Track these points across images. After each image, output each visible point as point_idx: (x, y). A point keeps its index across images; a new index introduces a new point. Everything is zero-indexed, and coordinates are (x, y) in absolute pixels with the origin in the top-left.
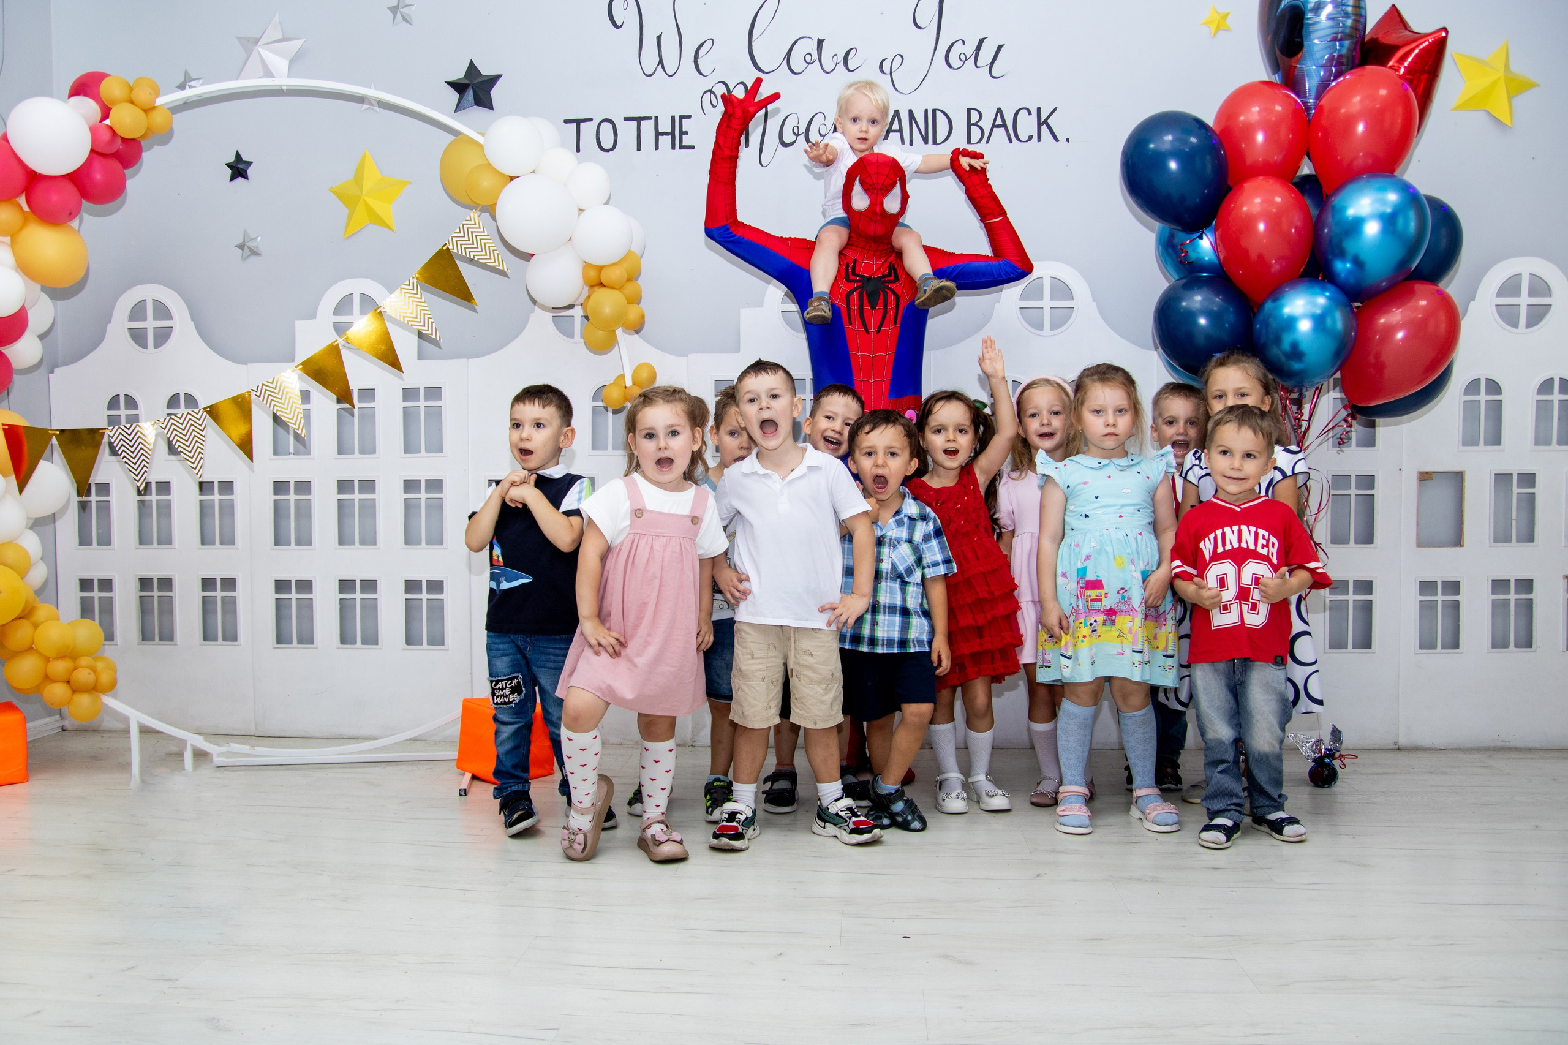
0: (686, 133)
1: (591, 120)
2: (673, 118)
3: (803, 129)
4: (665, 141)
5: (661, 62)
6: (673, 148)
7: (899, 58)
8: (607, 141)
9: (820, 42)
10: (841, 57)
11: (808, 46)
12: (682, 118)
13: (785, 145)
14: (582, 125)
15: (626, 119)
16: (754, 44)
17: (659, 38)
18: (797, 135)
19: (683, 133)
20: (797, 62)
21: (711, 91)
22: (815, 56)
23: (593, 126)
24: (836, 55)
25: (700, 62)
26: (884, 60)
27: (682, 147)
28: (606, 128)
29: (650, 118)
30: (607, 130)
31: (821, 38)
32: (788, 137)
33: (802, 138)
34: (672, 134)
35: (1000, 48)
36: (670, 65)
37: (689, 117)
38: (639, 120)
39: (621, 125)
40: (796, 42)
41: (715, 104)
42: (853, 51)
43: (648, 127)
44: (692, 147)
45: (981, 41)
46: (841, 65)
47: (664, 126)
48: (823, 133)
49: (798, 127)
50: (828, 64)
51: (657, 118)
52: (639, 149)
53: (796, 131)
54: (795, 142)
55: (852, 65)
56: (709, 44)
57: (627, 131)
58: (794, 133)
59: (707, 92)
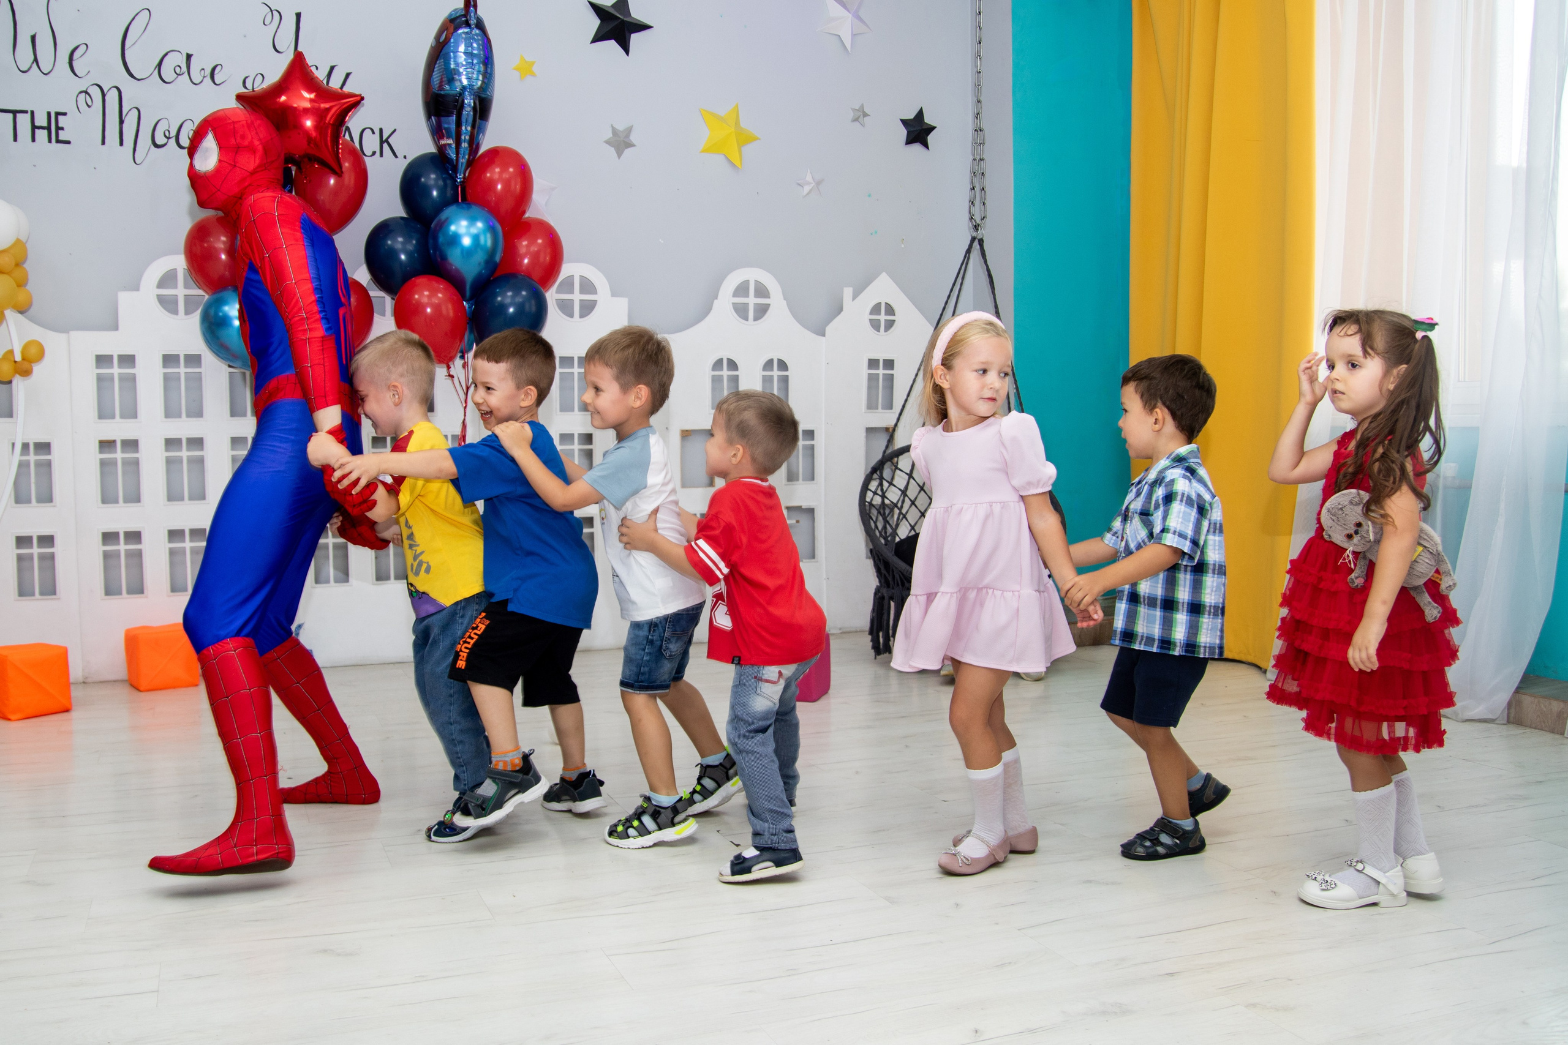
0: (62, 129)
2: (49, 114)
3: (173, 133)
4: (42, 134)
5: (36, 60)
6: (50, 141)
7: (261, 78)
9: (189, 57)
10: (208, 72)
11: (177, 60)
12: (58, 114)
13: (157, 146)
16: (127, 53)
17: (33, 38)
18: (168, 138)
19: (59, 128)
20: (168, 72)
21: (86, 92)
22: (184, 69)
24: (203, 69)
25: (75, 64)
26: (247, 77)
27: (59, 141)
29: (25, 112)
31: (190, 53)
32: (160, 140)
33: (173, 141)
34: (48, 128)
35: (348, 75)
36: (45, 64)
37: (64, 114)
38: (15, 112)
40: (165, 55)
41: (90, 104)
42: (219, 68)
43: (24, 120)
44: (68, 142)
45: (332, 68)
46: (208, 80)
47: (40, 121)
49: (169, 131)
50: (196, 76)
51: (33, 113)
52: (15, 140)
53: (167, 134)
54: (166, 144)
55: (218, 79)
56: (83, 48)
58: (165, 136)
59: (81, 92)
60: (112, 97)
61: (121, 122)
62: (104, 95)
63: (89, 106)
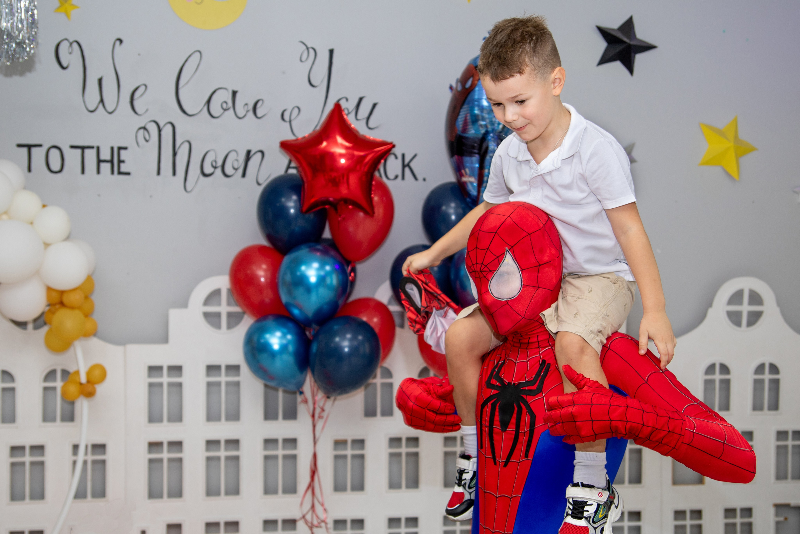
0: (123, 162)
1: (40, 146)
2: (112, 149)
3: (220, 163)
4: (106, 167)
5: (102, 101)
6: (113, 173)
7: (296, 110)
8: (55, 164)
9: (234, 93)
10: (251, 106)
11: (224, 96)
12: (120, 149)
13: (205, 175)
14: (34, 150)
15: (72, 147)
16: (180, 91)
17: (100, 81)
18: (215, 168)
19: (120, 161)
20: (216, 108)
21: (144, 128)
22: (230, 104)
23: (43, 150)
24: (247, 104)
25: (136, 103)
26: (285, 111)
27: (120, 173)
28: (55, 154)
29: (92, 147)
30: (55, 155)
31: (235, 89)
32: (208, 169)
33: (219, 171)
34: (111, 161)
35: (375, 105)
36: (110, 104)
37: (125, 148)
38: (83, 148)
39: (68, 152)
40: (214, 92)
41: (148, 139)
42: (261, 102)
43: (90, 155)
44: (128, 174)
45: (361, 99)
46: (251, 114)
47: (105, 155)
48: (236, 167)
49: (216, 161)
50: (241, 111)
51: (98, 148)
52: (83, 172)
53: (214, 164)
54: (213, 173)
55: (259, 112)
56: (142, 89)
57: (73, 157)
58: (212, 166)
59: (140, 128)
60: (167, 132)
61: (175, 154)
62: (160, 130)
63: (147, 141)
